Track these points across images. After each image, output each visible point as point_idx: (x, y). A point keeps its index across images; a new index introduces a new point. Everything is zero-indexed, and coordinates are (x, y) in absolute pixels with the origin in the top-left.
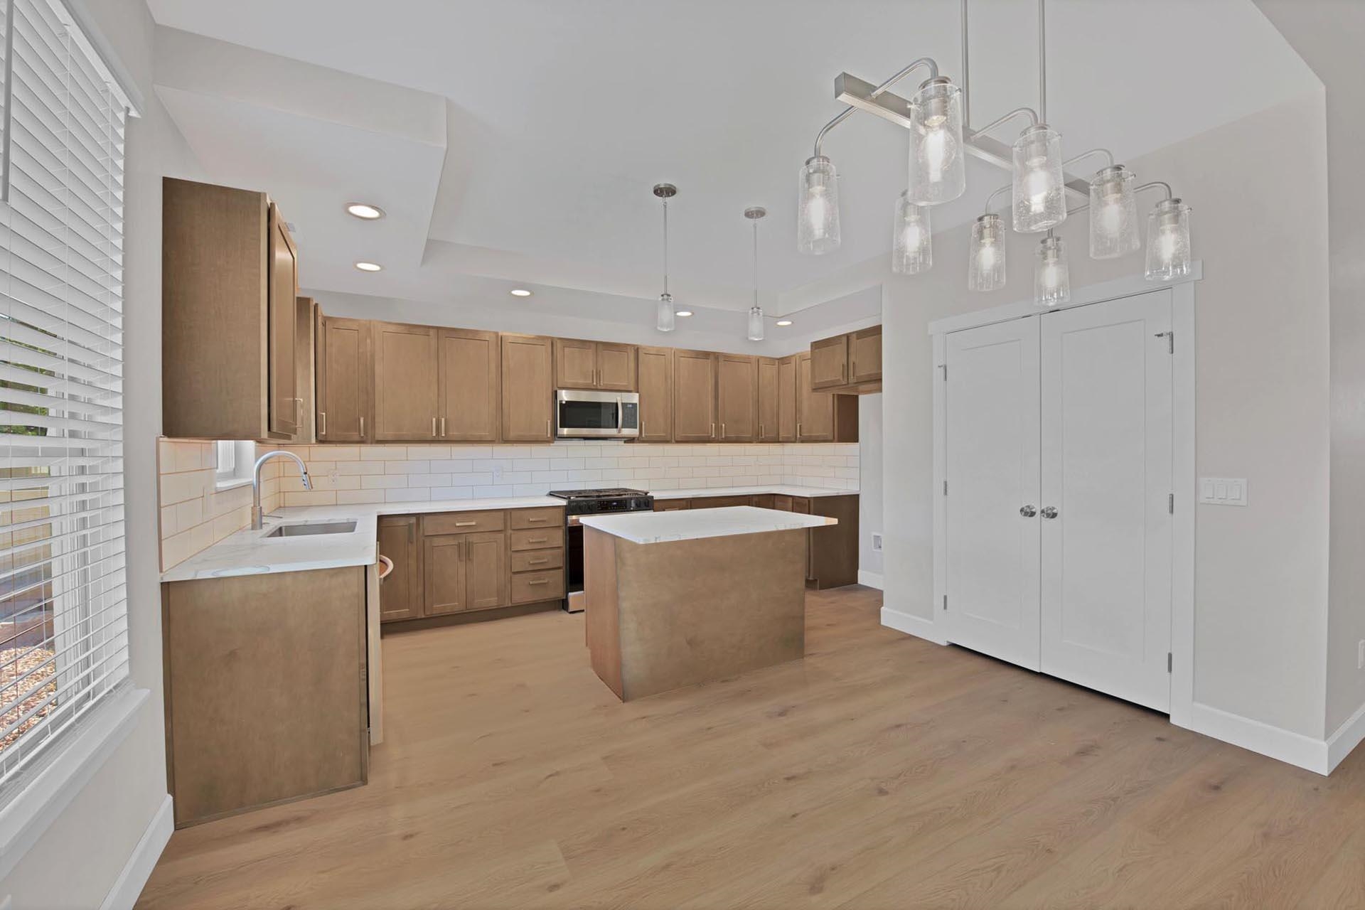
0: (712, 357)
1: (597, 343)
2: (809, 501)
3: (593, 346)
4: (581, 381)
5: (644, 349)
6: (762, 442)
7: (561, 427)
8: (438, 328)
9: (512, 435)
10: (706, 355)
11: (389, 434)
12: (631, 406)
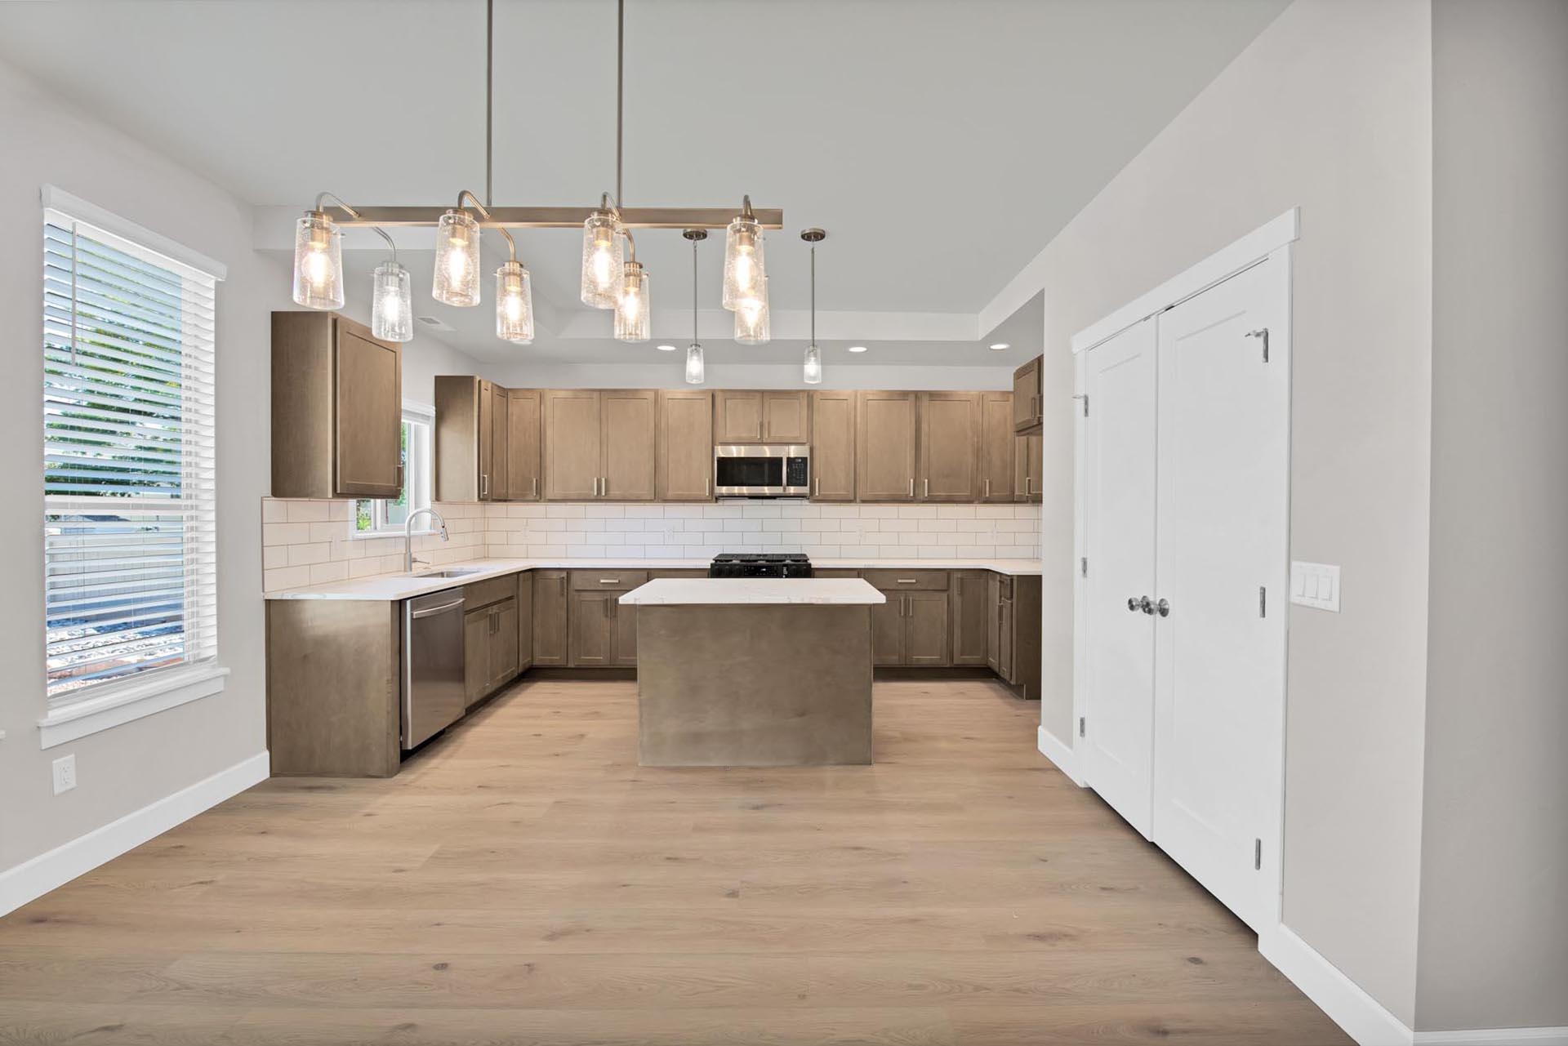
0: (912, 398)
1: (763, 392)
2: (1012, 580)
3: (758, 396)
4: (745, 435)
5: (821, 393)
6: (987, 501)
7: (718, 485)
8: (600, 391)
9: (671, 494)
10: (904, 395)
11: (558, 494)
12: (800, 460)
